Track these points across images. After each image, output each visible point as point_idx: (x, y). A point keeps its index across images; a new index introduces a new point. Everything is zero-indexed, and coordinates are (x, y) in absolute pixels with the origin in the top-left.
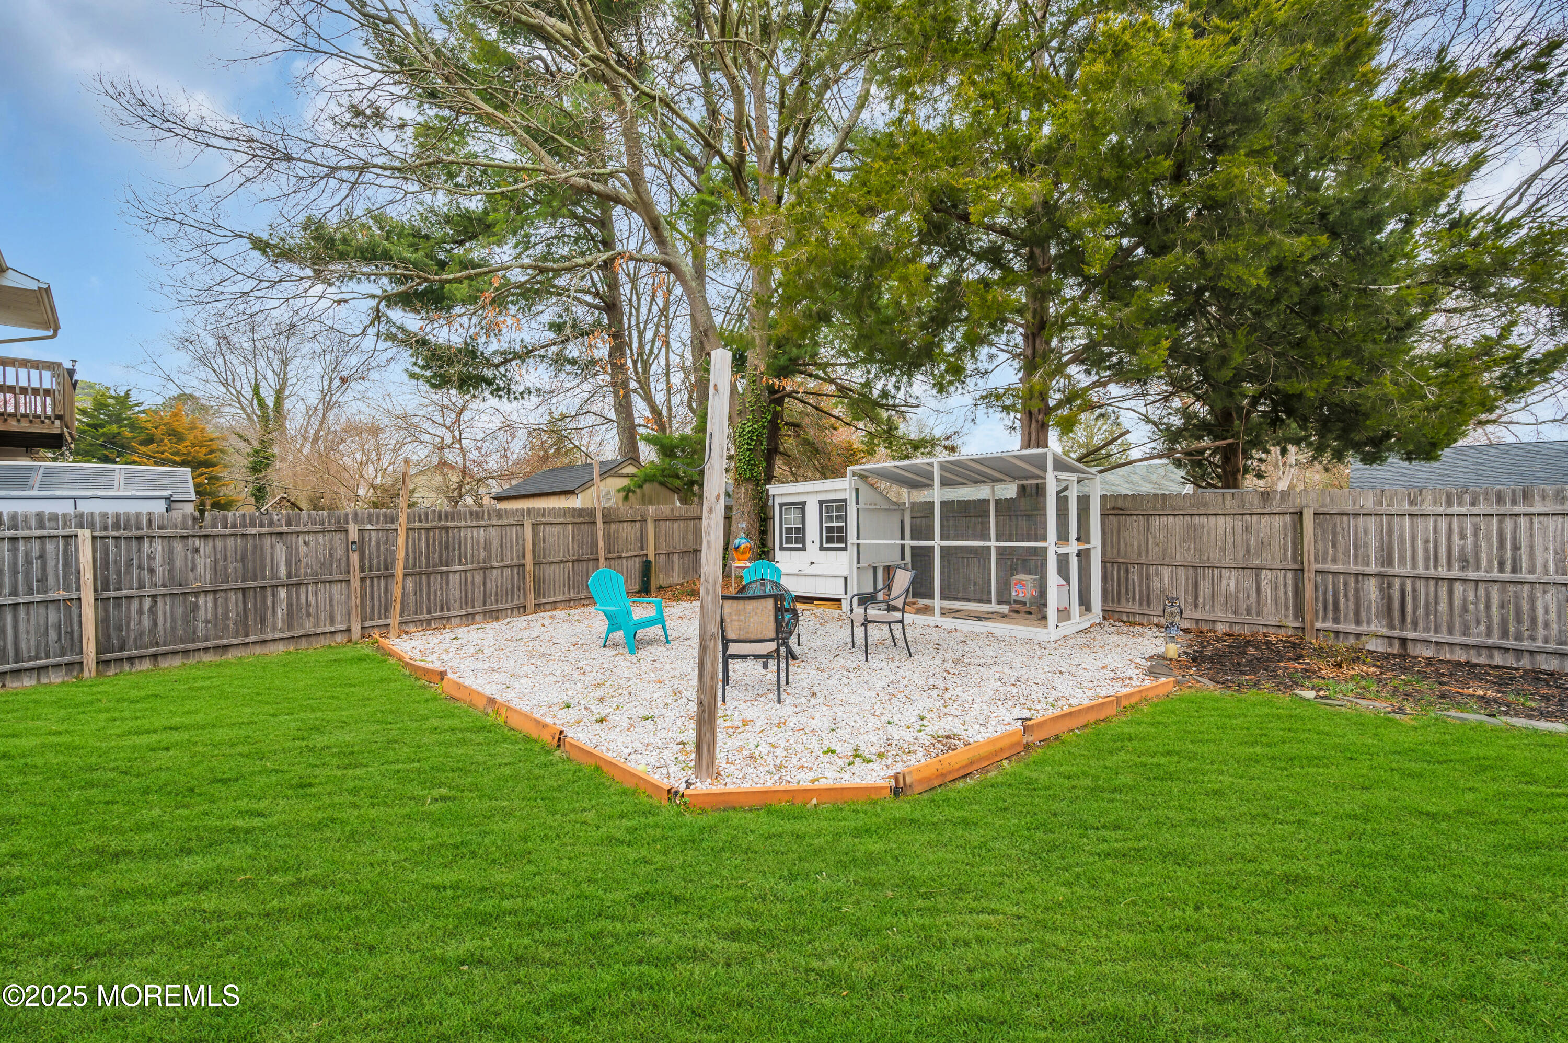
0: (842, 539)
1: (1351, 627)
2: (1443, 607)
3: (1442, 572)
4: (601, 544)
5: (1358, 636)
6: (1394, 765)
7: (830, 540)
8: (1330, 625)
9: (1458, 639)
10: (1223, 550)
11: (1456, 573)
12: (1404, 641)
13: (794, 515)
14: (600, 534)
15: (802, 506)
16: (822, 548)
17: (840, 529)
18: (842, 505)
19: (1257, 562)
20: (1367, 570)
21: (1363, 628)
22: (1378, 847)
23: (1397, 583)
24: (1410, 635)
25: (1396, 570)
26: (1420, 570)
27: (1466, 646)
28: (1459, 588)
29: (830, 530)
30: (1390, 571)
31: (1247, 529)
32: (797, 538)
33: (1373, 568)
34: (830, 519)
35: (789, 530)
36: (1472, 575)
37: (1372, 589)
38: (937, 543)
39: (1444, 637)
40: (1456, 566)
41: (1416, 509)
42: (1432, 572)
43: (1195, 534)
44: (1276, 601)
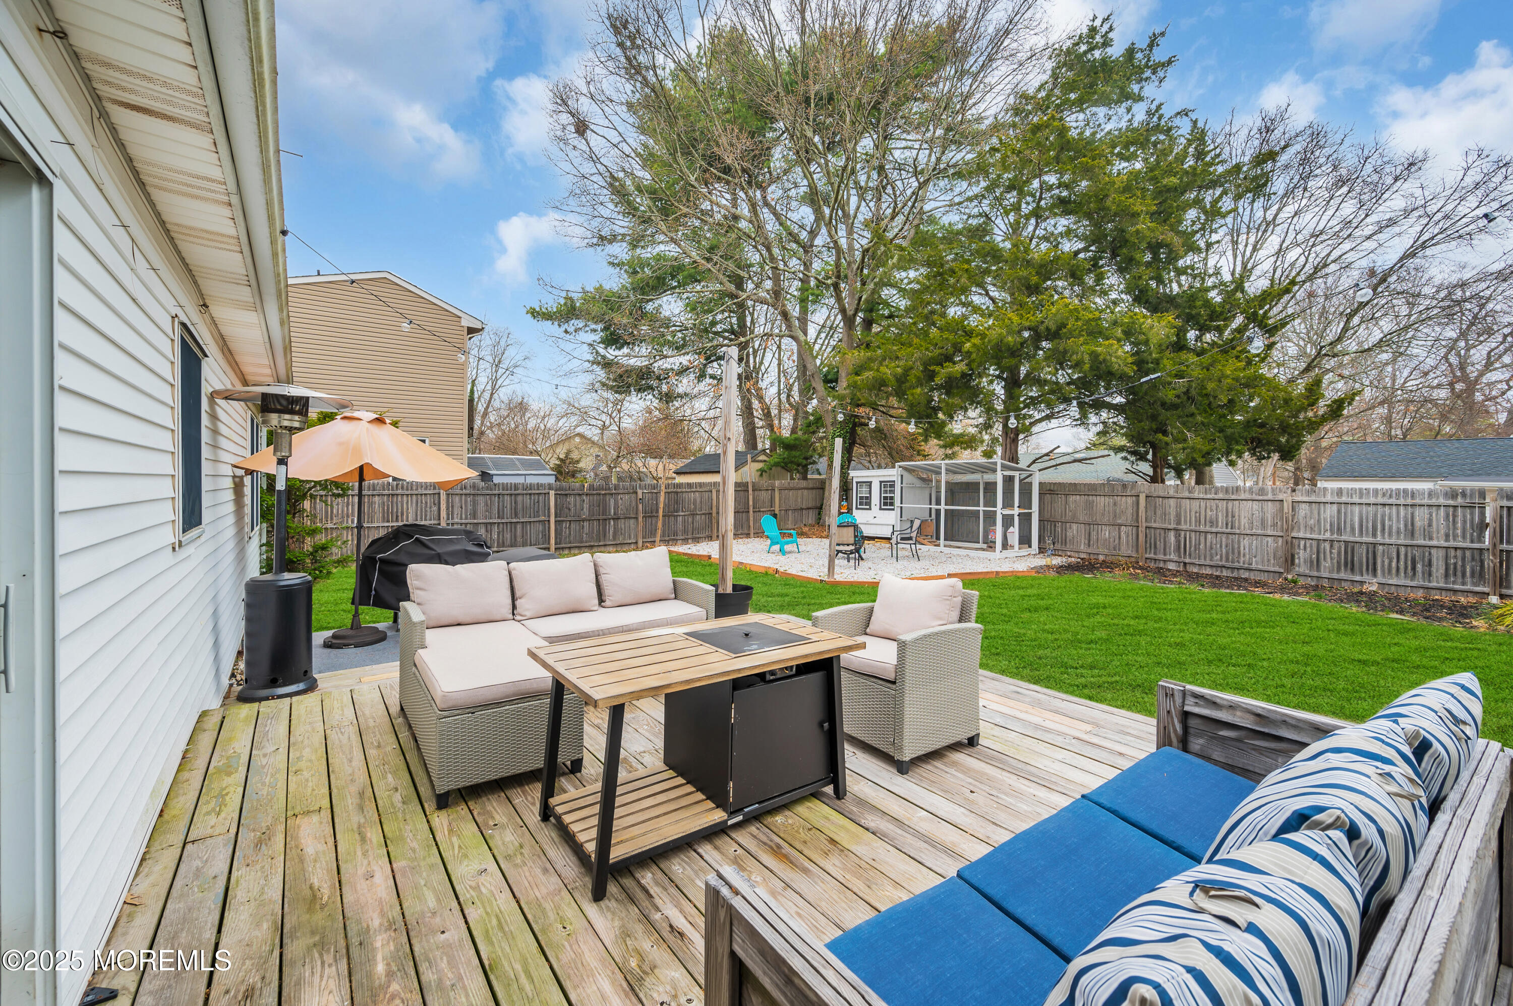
0: (892, 504)
1: (1161, 557)
2: (1202, 546)
3: (1202, 528)
4: (751, 503)
5: (1165, 561)
6: (1330, 627)
7: (885, 504)
8: (1152, 556)
9: (1208, 562)
10: (1103, 515)
11: (1208, 529)
12: (1185, 564)
13: (865, 489)
14: (751, 497)
15: (870, 484)
16: (881, 509)
17: (892, 498)
18: (892, 484)
19: (1119, 521)
20: (1170, 527)
21: (1168, 557)
22: (1318, 682)
23: (1183, 533)
24: (1187, 560)
25: (1183, 527)
26: (1193, 527)
27: (1211, 566)
28: (1209, 536)
29: (885, 498)
30: (1180, 527)
31: (1115, 504)
32: (866, 502)
33: (1172, 526)
34: (886, 492)
35: (861, 498)
36: (1214, 530)
37: (1172, 536)
38: (943, 507)
39: (1202, 562)
40: (1208, 524)
41: (1191, 495)
42: (1197, 528)
43: (1090, 506)
44: (1128, 542)
